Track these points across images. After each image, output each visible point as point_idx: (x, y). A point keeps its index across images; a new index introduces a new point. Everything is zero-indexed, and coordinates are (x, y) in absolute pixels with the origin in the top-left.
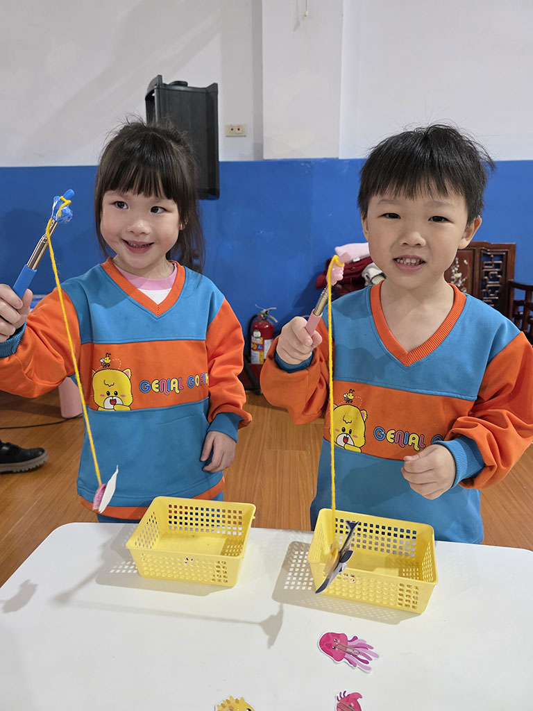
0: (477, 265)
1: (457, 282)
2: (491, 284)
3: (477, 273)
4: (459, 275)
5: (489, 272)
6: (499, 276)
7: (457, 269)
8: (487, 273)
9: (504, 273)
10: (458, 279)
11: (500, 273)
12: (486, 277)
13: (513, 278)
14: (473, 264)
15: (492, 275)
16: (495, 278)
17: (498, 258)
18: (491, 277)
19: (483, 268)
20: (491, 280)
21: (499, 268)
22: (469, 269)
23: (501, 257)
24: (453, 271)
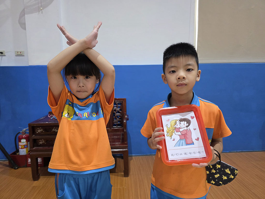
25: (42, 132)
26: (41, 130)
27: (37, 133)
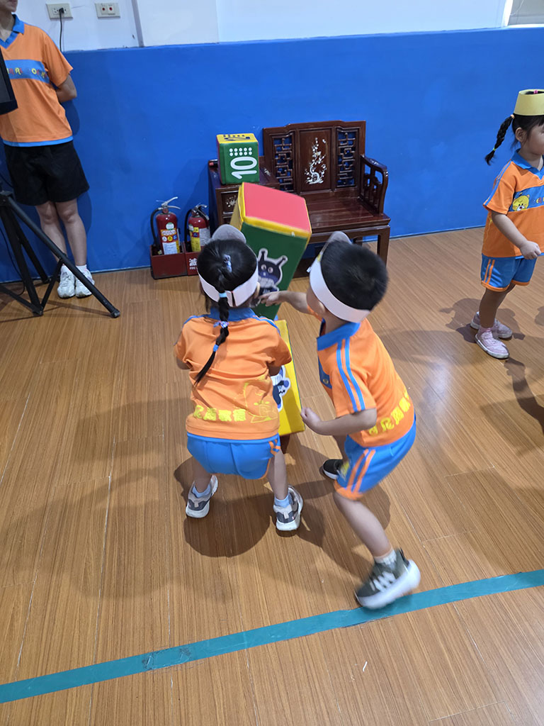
0: (334, 143)
1: (318, 159)
2: (346, 159)
3: (334, 150)
4: (319, 153)
5: (344, 149)
6: (353, 152)
7: (316, 148)
8: (342, 150)
9: (357, 148)
10: (319, 157)
11: (353, 149)
12: (342, 154)
13: (364, 152)
14: (330, 142)
15: (346, 151)
16: (349, 155)
17: (351, 135)
18: (346, 153)
19: (339, 146)
20: (346, 156)
21: (352, 144)
22: (327, 146)
23: (354, 134)
24: (314, 150)
27: (229, 206)
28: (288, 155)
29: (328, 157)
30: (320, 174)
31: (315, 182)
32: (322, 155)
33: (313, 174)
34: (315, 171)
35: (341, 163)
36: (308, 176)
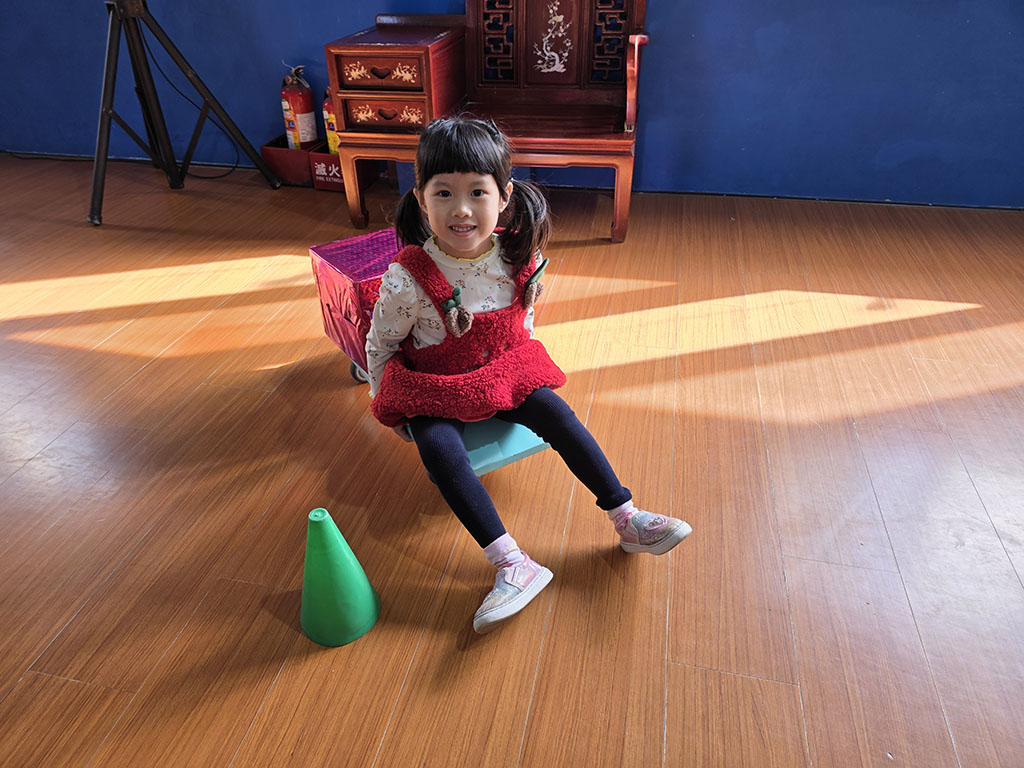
1: (557, 29)
3: (586, 14)
4: (560, 18)
6: (622, 22)
7: (556, 8)
8: (602, 17)
10: (559, 23)
11: (623, 16)
12: (603, 24)
15: (610, 19)
16: (616, 25)
18: (608, 23)
19: (597, 8)
20: (607, 27)
21: (621, 8)
22: (574, 7)
24: (551, 11)
25: (363, 78)
26: (360, 69)
27: (350, 79)
28: (506, 16)
29: (577, 25)
30: (561, 56)
31: (551, 70)
32: (566, 21)
33: (548, 54)
34: (551, 50)
35: (599, 40)
36: (540, 58)
